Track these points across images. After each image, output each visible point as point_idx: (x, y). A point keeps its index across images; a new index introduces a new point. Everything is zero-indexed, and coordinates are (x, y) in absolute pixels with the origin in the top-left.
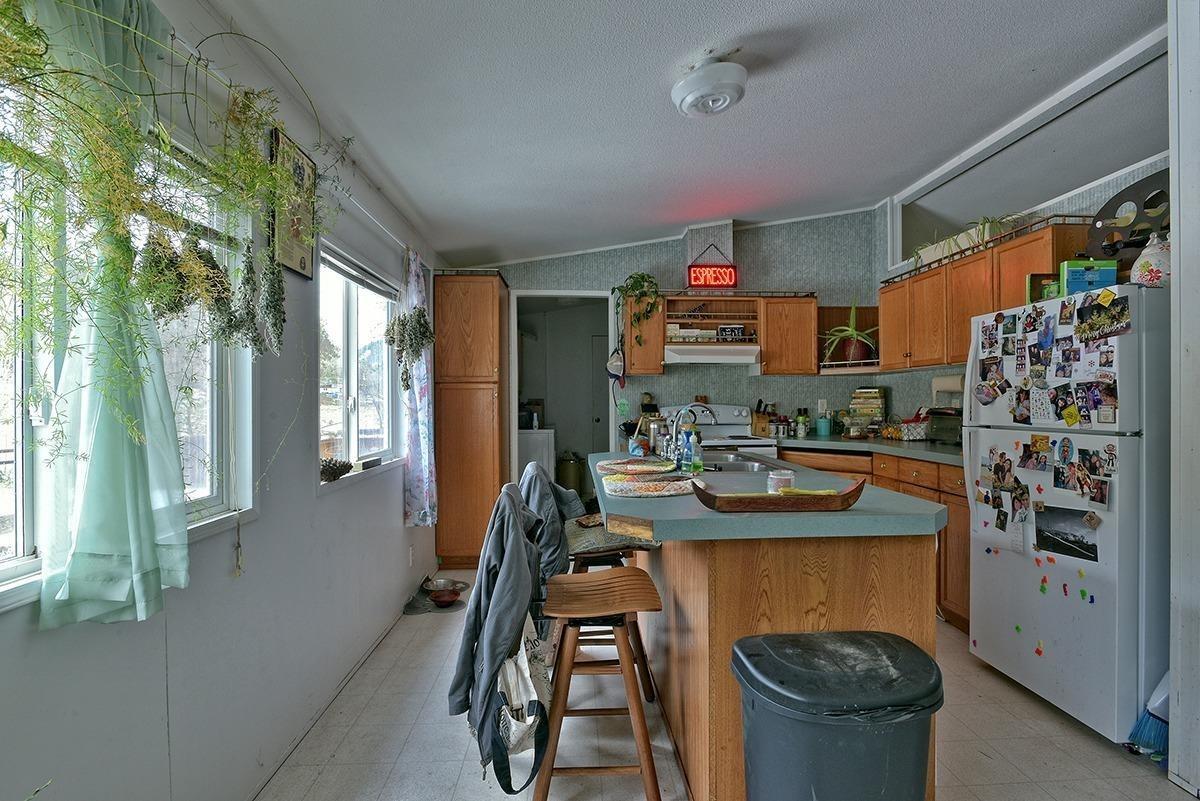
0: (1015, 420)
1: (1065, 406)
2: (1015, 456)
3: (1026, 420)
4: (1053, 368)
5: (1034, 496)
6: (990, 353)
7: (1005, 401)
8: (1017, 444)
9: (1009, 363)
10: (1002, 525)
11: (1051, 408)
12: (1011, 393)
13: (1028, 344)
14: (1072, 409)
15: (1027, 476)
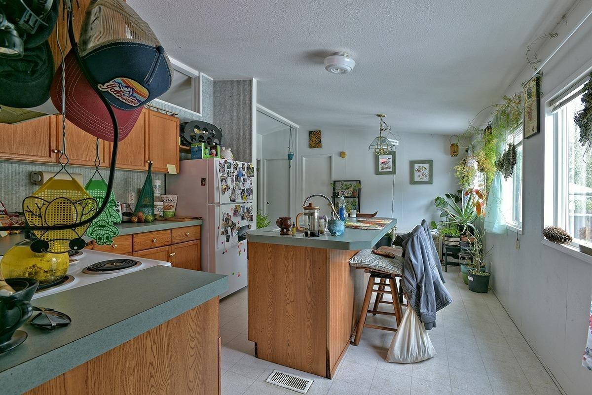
0: (231, 201)
1: (244, 195)
2: (231, 213)
3: (234, 201)
4: (241, 183)
5: (237, 225)
6: (223, 174)
7: (228, 193)
8: (232, 209)
9: (229, 180)
10: (228, 241)
11: (240, 196)
12: (230, 191)
13: (235, 174)
14: (245, 196)
15: (234, 219)
